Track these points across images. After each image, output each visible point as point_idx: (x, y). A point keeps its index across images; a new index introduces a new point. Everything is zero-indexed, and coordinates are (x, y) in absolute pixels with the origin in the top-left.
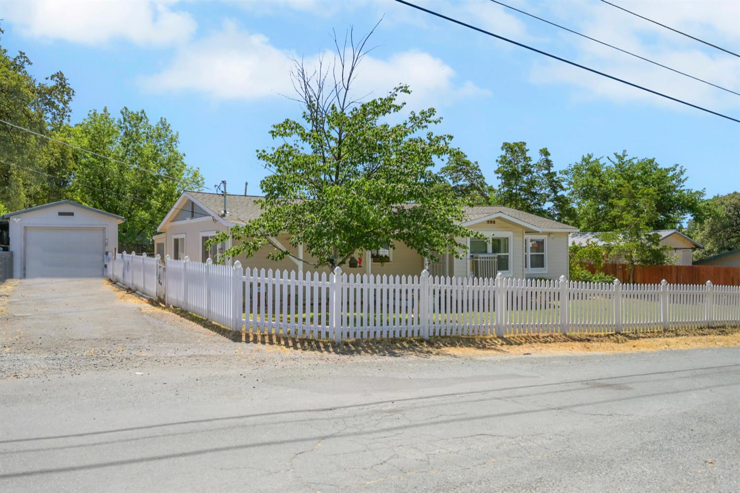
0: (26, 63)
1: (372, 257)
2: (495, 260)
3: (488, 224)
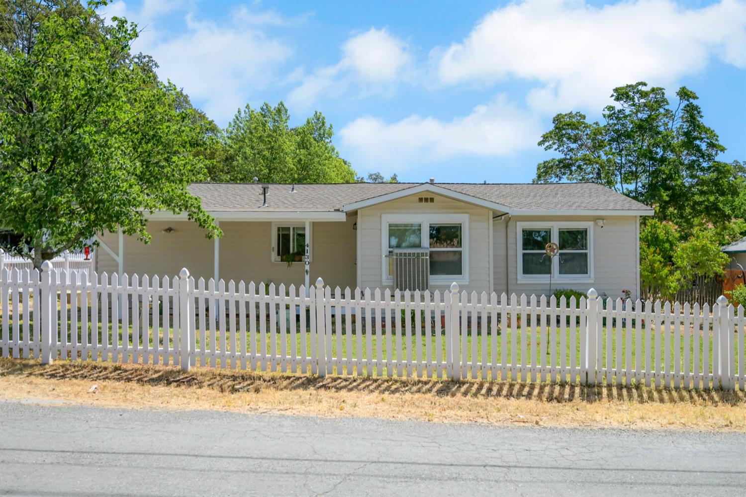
0: (154, 67)
1: (279, 254)
2: (425, 257)
3: (421, 204)
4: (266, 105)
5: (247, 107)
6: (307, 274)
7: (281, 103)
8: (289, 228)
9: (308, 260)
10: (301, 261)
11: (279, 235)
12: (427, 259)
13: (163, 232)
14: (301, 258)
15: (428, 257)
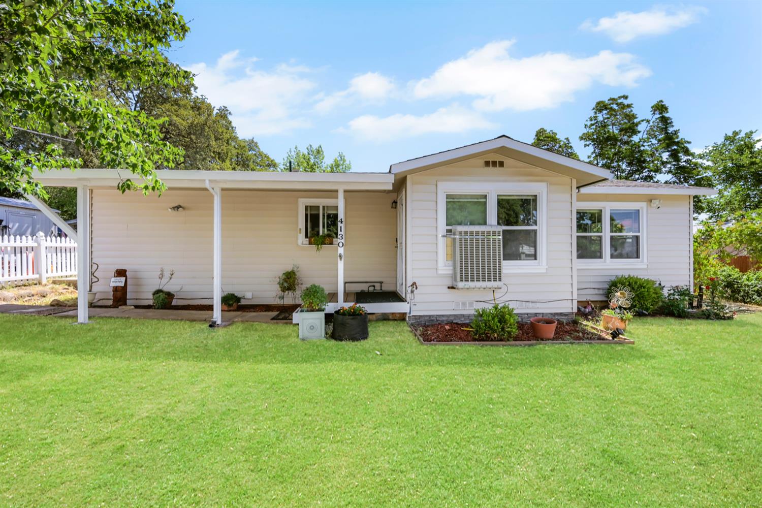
1: (306, 236)
2: (497, 237)
3: (487, 169)
4: (311, 146)
5: (296, 148)
6: (341, 259)
7: (320, 147)
8: (319, 207)
9: (343, 241)
10: (331, 243)
11: (306, 215)
12: (499, 240)
13: (170, 210)
14: (332, 240)
15: (501, 237)
